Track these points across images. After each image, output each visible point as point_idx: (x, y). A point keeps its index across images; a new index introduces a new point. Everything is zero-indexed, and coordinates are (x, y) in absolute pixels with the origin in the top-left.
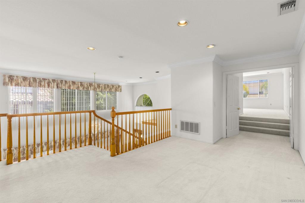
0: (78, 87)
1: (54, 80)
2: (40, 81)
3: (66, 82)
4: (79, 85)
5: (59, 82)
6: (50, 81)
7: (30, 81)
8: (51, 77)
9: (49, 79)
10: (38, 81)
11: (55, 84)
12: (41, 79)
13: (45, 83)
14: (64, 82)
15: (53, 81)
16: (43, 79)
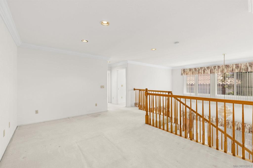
0: (233, 69)
1: (209, 67)
2: (199, 70)
3: (219, 67)
4: (234, 68)
5: (212, 68)
6: (205, 69)
7: (193, 71)
8: (205, 66)
9: (204, 67)
10: (197, 70)
11: (209, 70)
12: (199, 68)
13: (201, 71)
14: (217, 67)
15: (207, 68)
16: (200, 68)
